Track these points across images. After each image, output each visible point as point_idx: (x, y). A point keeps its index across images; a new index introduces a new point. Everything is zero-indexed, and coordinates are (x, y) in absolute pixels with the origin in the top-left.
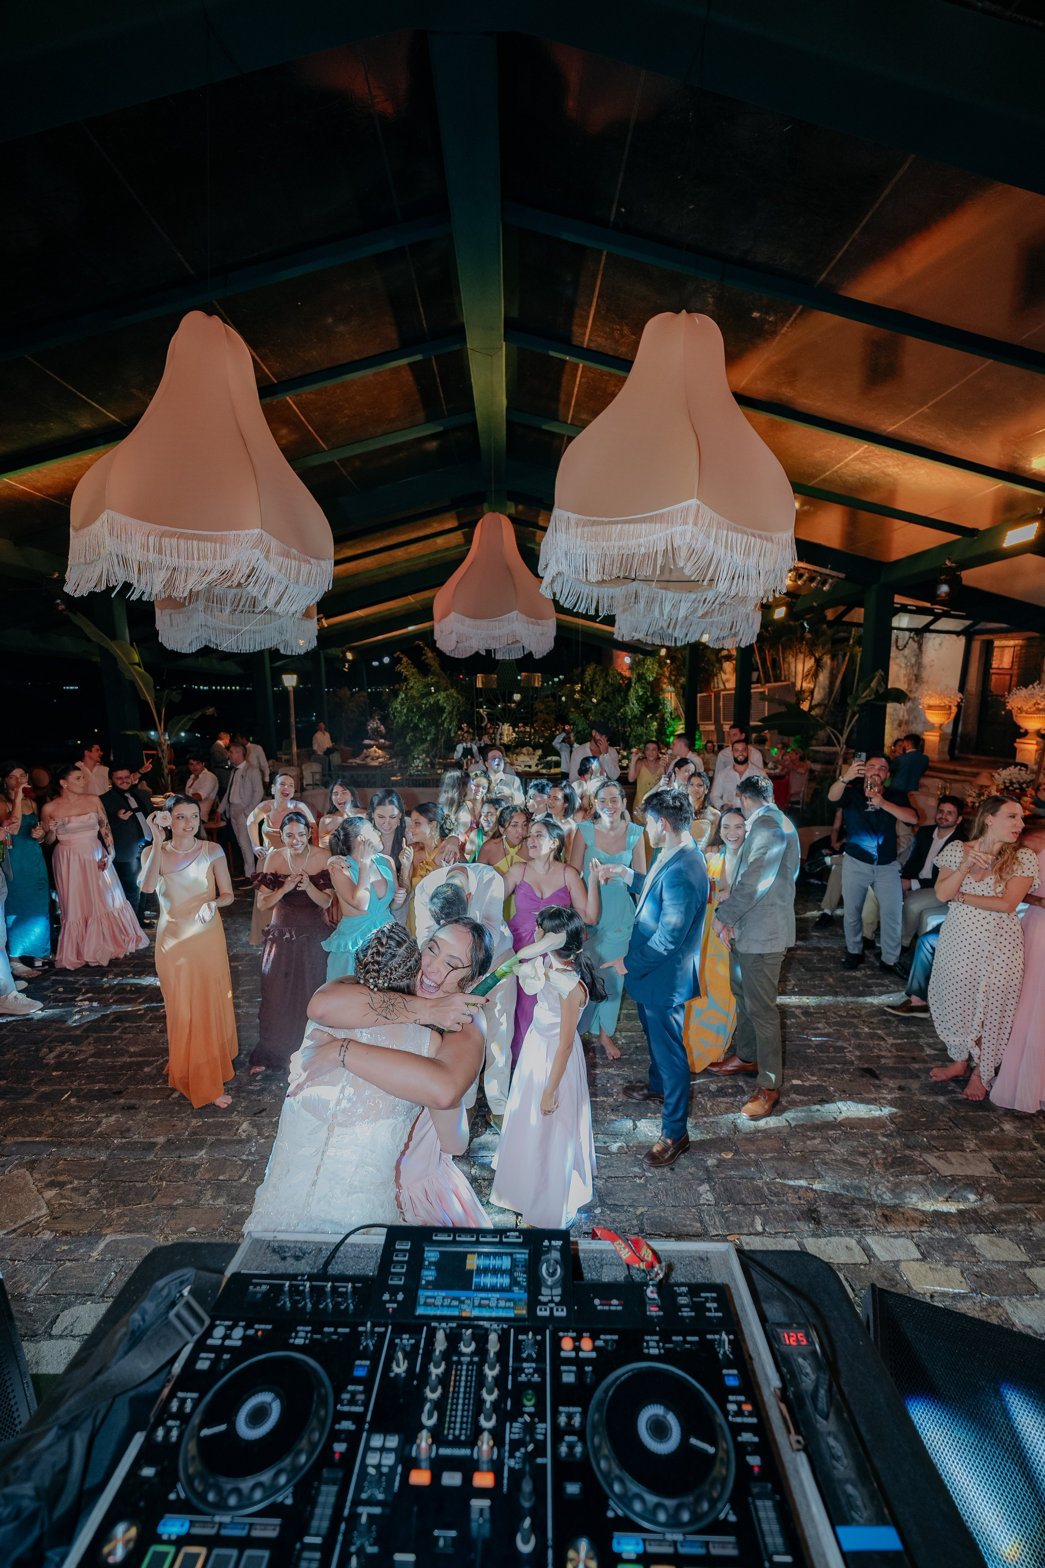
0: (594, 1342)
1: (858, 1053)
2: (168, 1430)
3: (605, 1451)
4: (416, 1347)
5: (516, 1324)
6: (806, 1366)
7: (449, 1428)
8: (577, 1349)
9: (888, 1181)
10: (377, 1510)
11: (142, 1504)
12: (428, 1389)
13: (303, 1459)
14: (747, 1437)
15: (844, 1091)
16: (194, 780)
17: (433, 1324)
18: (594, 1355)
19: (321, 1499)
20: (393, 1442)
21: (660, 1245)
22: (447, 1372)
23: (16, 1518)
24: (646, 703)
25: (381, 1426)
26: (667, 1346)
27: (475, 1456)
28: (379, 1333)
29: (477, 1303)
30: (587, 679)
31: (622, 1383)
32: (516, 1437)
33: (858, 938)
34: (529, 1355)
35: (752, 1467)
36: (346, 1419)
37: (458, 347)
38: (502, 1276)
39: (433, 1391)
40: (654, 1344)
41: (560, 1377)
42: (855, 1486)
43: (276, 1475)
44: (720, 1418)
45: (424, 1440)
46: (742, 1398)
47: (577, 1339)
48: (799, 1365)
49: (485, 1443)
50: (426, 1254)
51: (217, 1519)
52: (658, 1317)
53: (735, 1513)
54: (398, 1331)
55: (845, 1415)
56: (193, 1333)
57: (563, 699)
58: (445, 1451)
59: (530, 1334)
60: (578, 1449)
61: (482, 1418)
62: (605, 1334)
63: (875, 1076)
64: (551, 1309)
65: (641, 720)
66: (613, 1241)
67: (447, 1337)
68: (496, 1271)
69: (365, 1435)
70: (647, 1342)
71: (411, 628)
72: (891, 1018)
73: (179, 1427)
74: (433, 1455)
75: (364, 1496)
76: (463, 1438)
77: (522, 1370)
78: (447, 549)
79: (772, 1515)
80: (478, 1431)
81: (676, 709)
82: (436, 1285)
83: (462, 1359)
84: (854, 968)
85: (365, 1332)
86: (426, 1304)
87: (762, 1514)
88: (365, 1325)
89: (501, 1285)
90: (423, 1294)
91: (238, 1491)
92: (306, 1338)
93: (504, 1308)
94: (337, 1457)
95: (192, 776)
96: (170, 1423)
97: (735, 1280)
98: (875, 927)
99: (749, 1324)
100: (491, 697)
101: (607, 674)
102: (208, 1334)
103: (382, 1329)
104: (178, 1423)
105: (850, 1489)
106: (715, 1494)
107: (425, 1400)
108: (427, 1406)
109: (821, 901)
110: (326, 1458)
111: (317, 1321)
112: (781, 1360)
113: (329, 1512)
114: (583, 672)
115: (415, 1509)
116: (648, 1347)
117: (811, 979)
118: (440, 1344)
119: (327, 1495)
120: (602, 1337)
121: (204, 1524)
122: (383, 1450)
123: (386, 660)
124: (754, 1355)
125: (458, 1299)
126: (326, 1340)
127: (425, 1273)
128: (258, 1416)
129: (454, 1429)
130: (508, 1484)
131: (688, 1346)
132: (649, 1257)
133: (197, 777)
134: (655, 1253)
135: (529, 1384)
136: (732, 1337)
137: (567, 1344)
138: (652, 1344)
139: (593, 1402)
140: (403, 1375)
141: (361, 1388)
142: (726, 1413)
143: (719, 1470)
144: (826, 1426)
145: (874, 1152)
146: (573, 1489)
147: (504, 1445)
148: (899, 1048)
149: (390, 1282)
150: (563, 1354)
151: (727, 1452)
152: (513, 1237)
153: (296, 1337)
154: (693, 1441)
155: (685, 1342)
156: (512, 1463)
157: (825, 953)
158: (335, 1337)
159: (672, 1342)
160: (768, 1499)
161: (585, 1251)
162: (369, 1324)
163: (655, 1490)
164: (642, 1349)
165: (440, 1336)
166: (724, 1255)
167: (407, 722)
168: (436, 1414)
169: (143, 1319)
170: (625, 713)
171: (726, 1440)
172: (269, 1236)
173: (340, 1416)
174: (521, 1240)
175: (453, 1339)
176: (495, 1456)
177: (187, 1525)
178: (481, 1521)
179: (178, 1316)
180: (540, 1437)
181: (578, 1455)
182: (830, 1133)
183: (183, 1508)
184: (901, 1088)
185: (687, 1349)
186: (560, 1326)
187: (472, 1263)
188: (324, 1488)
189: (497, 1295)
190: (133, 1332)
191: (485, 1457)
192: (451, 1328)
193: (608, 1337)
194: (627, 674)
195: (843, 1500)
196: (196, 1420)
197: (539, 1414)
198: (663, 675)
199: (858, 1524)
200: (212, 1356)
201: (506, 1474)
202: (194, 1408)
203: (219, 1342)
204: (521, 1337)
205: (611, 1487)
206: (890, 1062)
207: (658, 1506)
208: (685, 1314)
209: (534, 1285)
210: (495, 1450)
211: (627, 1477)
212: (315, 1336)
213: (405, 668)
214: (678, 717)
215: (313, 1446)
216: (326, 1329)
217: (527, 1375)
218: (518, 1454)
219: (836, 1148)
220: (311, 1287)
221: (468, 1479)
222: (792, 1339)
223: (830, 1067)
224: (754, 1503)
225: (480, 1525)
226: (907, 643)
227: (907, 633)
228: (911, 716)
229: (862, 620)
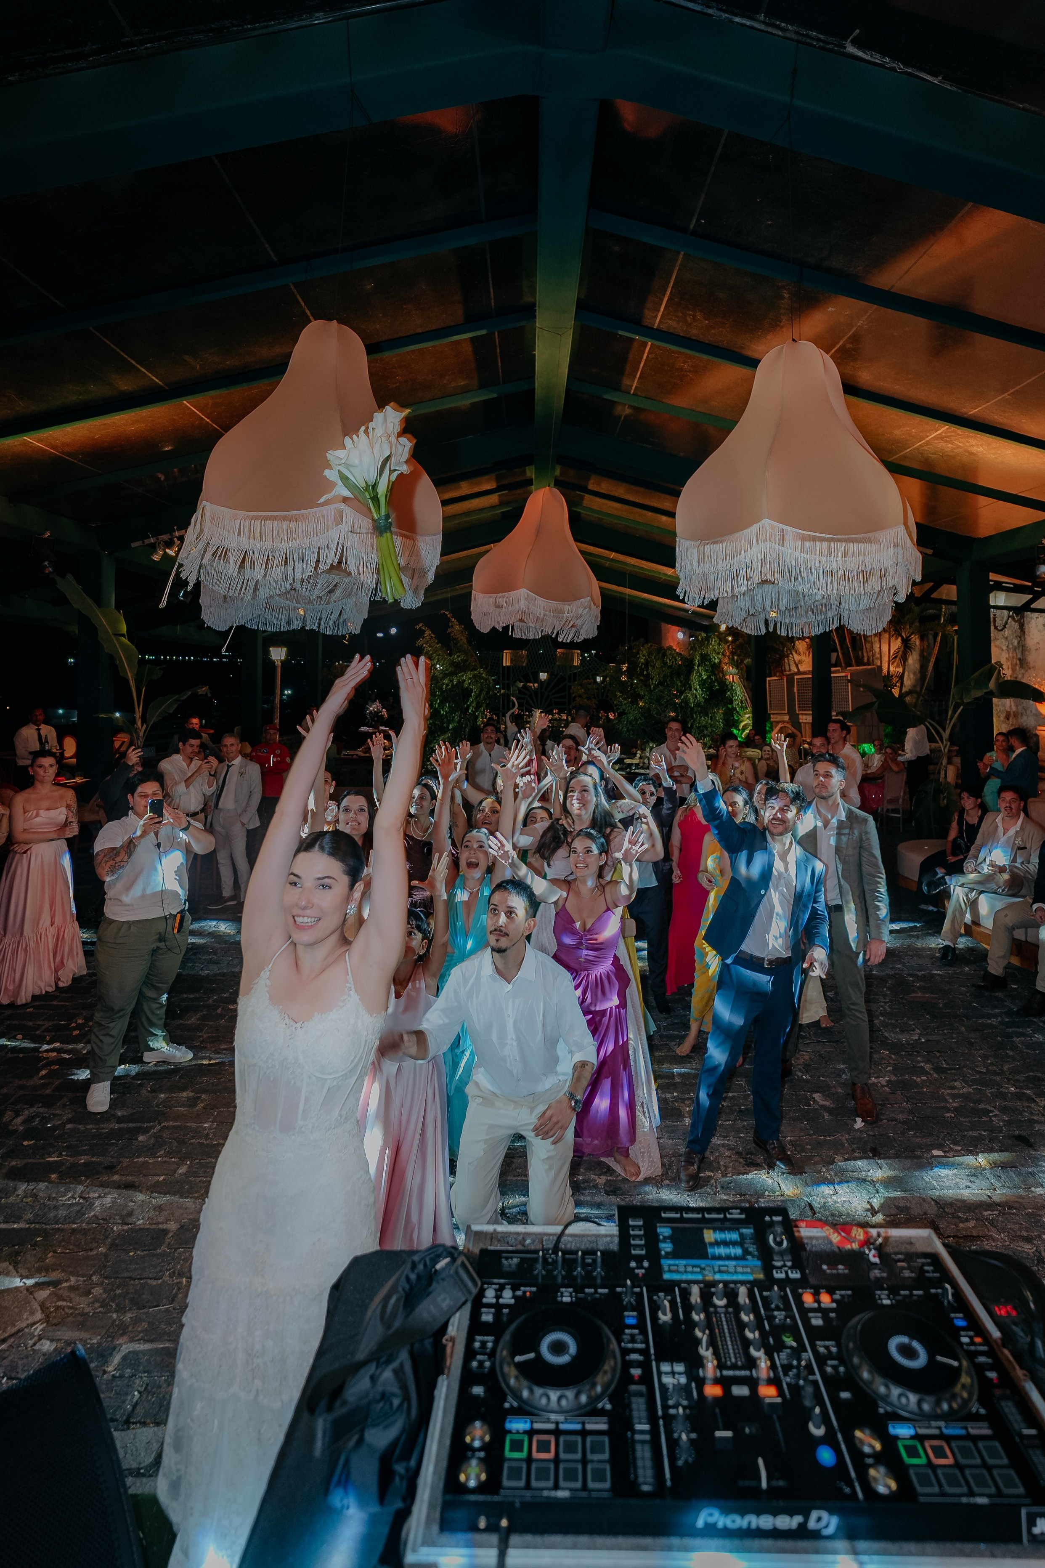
1: (1005, 1117)
58: (726, 1373)
63: (1031, 1146)
117: (938, 1028)
223: (975, 1133)
226: (1006, 623)
227: (1005, 612)
228: (1020, 708)
229: (954, 598)
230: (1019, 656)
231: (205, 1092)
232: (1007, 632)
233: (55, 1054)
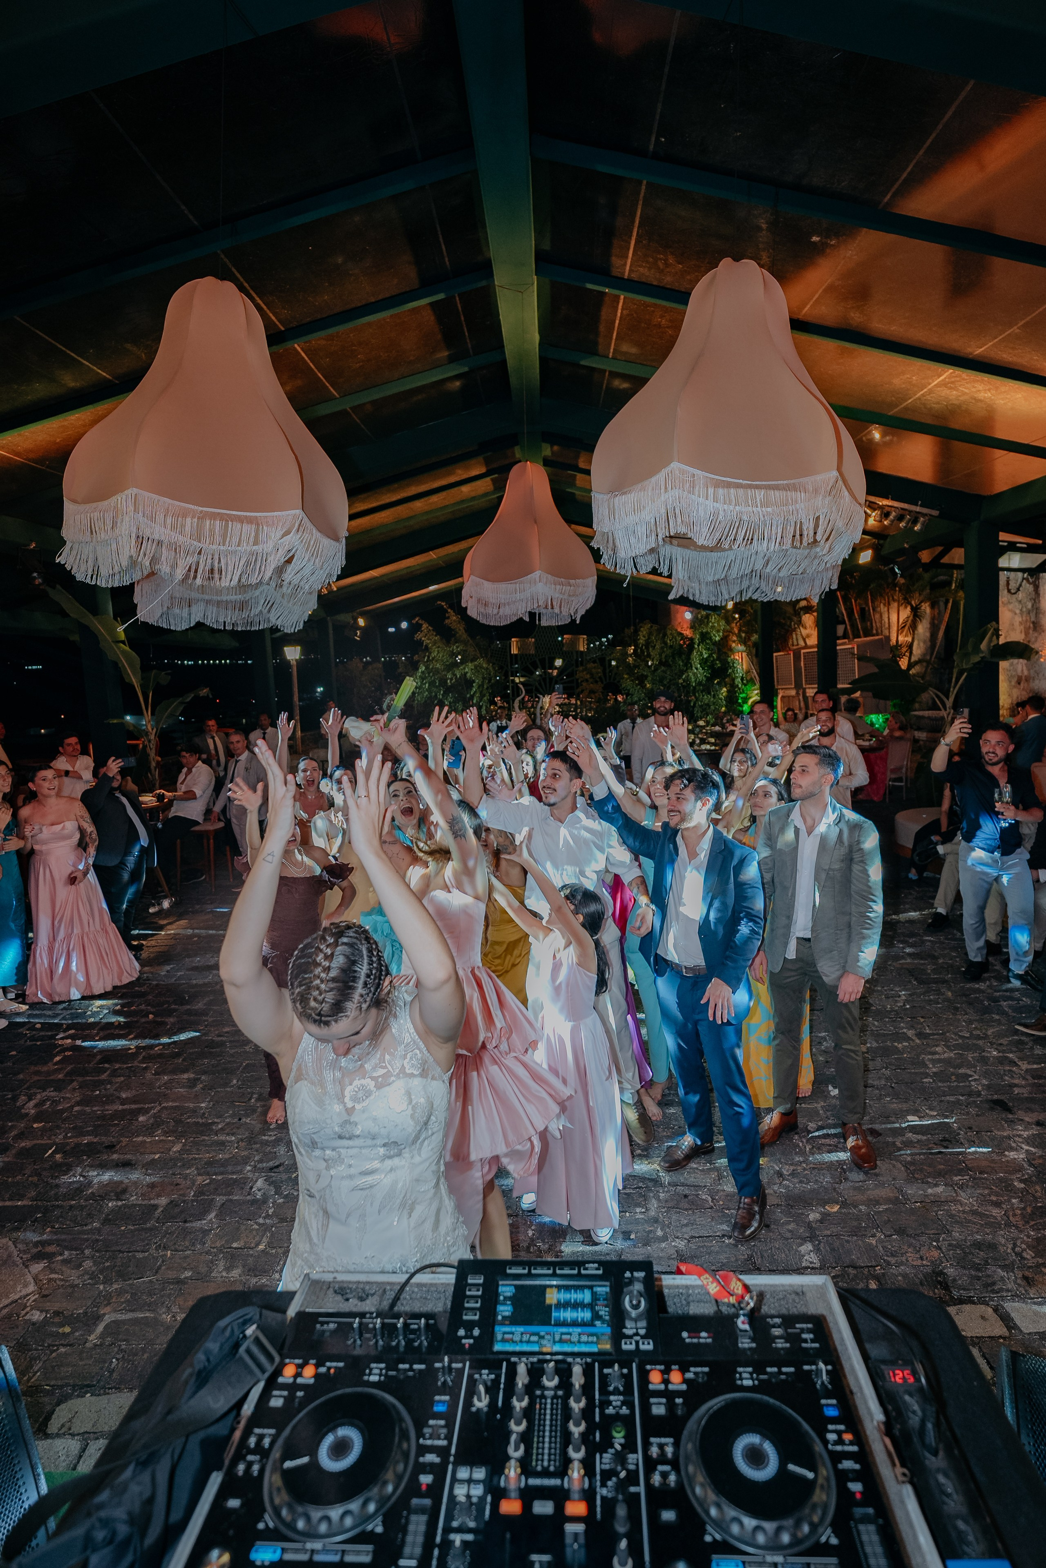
0: (683, 1374)
1: (985, 1082)
2: (250, 1465)
3: (700, 1478)
4: (496, 1382)
5: (602, 1358)
6: (913, 1403)
7: (537, 1460)
8: (666, 1382)
9: (1028, 1236)
10: (470, 1537)
11: (231, 1532)
12: (512, 1421)
13: (390, 1488)
14: (848, 1464)
15: (970, 1128)
16: (187, 775)
17: (513, 1359)
18: (684, 1387)
19: (411, 1528)
20: (480, 1474)
21: (750, 1280)
22: (532, 1404)
23: (111, 1542)
24: (712, 667)
25: (466, 1458)
26: (762, 1377)
27: (566, 1485)
28: (457, 1369)
29: (557, 1338)
30: (642, 641)
31: (716, 1412)
32: (607, 1467)
33: (981, 943)
34: (616, 1388)
35: (854, 1493)
36: (431, 1453)
37: (484, 283)
38: (583, 1310)
39: (518, 1423)
40: (748, 1376)
41: (649, 1409)
42: (966, 1522)
43: (365, 1504)
44: (818, 1447)
45: (512, 1471)
46: (842, 1427)
47: (667, 1371)
48: (905, 1402)
49: (576, 1473)
50: (501, 1289)
51: (309, 1546)
52: (750, 1349)
53: (837, 1536)
54: (477, 1366)
55: (956, 1452)
56: (263, 1371)
57: (614, 663)
58: (532, 1482)
59: (616, 1366)
60: (672, 1478)
61: (570, 1450)
62: (695, 1366)
63: (1008, 1110)
64: (637, 1343)
65: (707, 687)
66: (700, 1276)
67: (530, 1372)
68: (576, 1305)
69: (450, 1467)
70: (740, 1374)
71: (432, 588)
72: (1023, 1038)
73: (261, 1461)
74: (523, 1485)
75: (455, 1524)
76: (552, 1469)
77: (609, 1403)
78: (474, 498)
79: (875, 1538)
80: (567, 1462)
81: (748, 672)
82: (513, 1320)
83: (546, 1393)
84: (977, 978)
85: (443, 1367)
86: (504, 1340)
87: (865, 1538)
88: (442, 1361)
89: (583, 1319)
90: (499, 1330)
91: (327, 1518)
92: (380, 1375)
93: (587, 1343)
94: (424, 1488)
95: (185, 770)
96: (250, 1458)
97: (832, 1313)
98: (999, 928)
99: (849, 1358)
100: (527, 664)
101: (665, 635)
102: (278, 1372)
103: (460, 1365)
104: (258, 1457)
105: (961, 1525)
106: (816, 1519)
107: (509, 1433)
108: (513, 1438)
109: (934, 898)
110: (413, 1489)
111: (391, 1357)
112: (885, 1397)
113: (420, 1539)
114: (636, 632)
115: (508, 1536)
116: (741, 1379)
117: (924, 994)
118: (522, 1379)
119: (417, 1524)
120: (692, 1369)
121: (296, 1551)
122: (470, 1481)
123: (404, 625)
124: (855, 1390)
125: (537, 1334)
126: (402, 1377)
127: (500, 1308)
128: (340, 1449)
129: (542, 1460)
130: (602, 1512)
131: (783, 1377)
132: (739, 1290)
133: (190, 771)
134: (746, 1288)
135: (617, 1417)
136: (830, 1367)
137: (655, 1378)
138: (745, 1375)
139: (685, 1433)
140: (485, 1409)
141: (442, 1422)
142: (825, 1442)
143: (819, 1496)
144: (935, 1462)
145: (1009, 1201)
146: (668, 1515)
147: (595, 1475)
148: (1036, 1075)
149: (465, 1318)
150: (651, 1387)
151: (827, 1479)
152: (592, 1269)
153: (370, 1374)
154: (791, 1467)
155: (780, 1373)
156: (604, 1491)
157: (941, 961)
158: (411, 1374)
159: (766, 1373)
160: (870, 1522)
161: (670, 1287)
162: (446, 1359)
163: (754, 1513)
164: (735, 1380)
165: (522, 1369)
166: (821, 1288)
167: (430, 698)
168: (522, 1447)
169: (208, 1360)
170: (687, 680)
171: (824, 1465)
172: (328, 1277)
173: (423, 1450)
174: (600, 1272)
175: (536, 1372)
176: (586, 1486)
177: (279, 1552)
178: (576, 1546)
179: (248, 1351)
180: (632, 1467)
181: (673, 1484)
182: (956, 1178)
183: (273, 1536)
184: (1039, 1124)
185: (783, 1380)
186: (645, 1359)
187: (552, 1297)
188: (413, 1518)
189: (579, 1330)
190: (200, 1372)
191: (576, 1487)
192: (532, 1363)
193: (699, 1369)
194: (688, 633)
195: (954, 1534)
196: (276, 1454)
197: (630, 1446)
198: (731, 631)
199: (970, 1557)
200: (285, 1393)
201: (598, 1502)
202: (272, 1444)
203: (291, 1380)
204: (606, 1371)
205: (707, 1513)
206: (1025, 1092)
207: (757, 1528)
208: (779, 1346)
209: (618, 1318)
210: (586, 1480)
211: (723, 1501)
212: (391, 1373)
213: (426, 635)
214: (751, 681)
215: (399, 1478)
216: (401, 1366)
217: (614, 1408)
218: (610, 1483)
219: (963, 1196)
220: (383, 1324)
221: (560, 1508)
222: (899, 1377)
223: (952, 1099)
224: (856, 1527)
225: (574, 1551)
226: (1021, 585)
227: (1020, 574)
228: (1032, 672)
229: (962, 562)
230: (1033, 619)
231: (204, 1073)
232: (1020, 595)
233: (69, 1041)
